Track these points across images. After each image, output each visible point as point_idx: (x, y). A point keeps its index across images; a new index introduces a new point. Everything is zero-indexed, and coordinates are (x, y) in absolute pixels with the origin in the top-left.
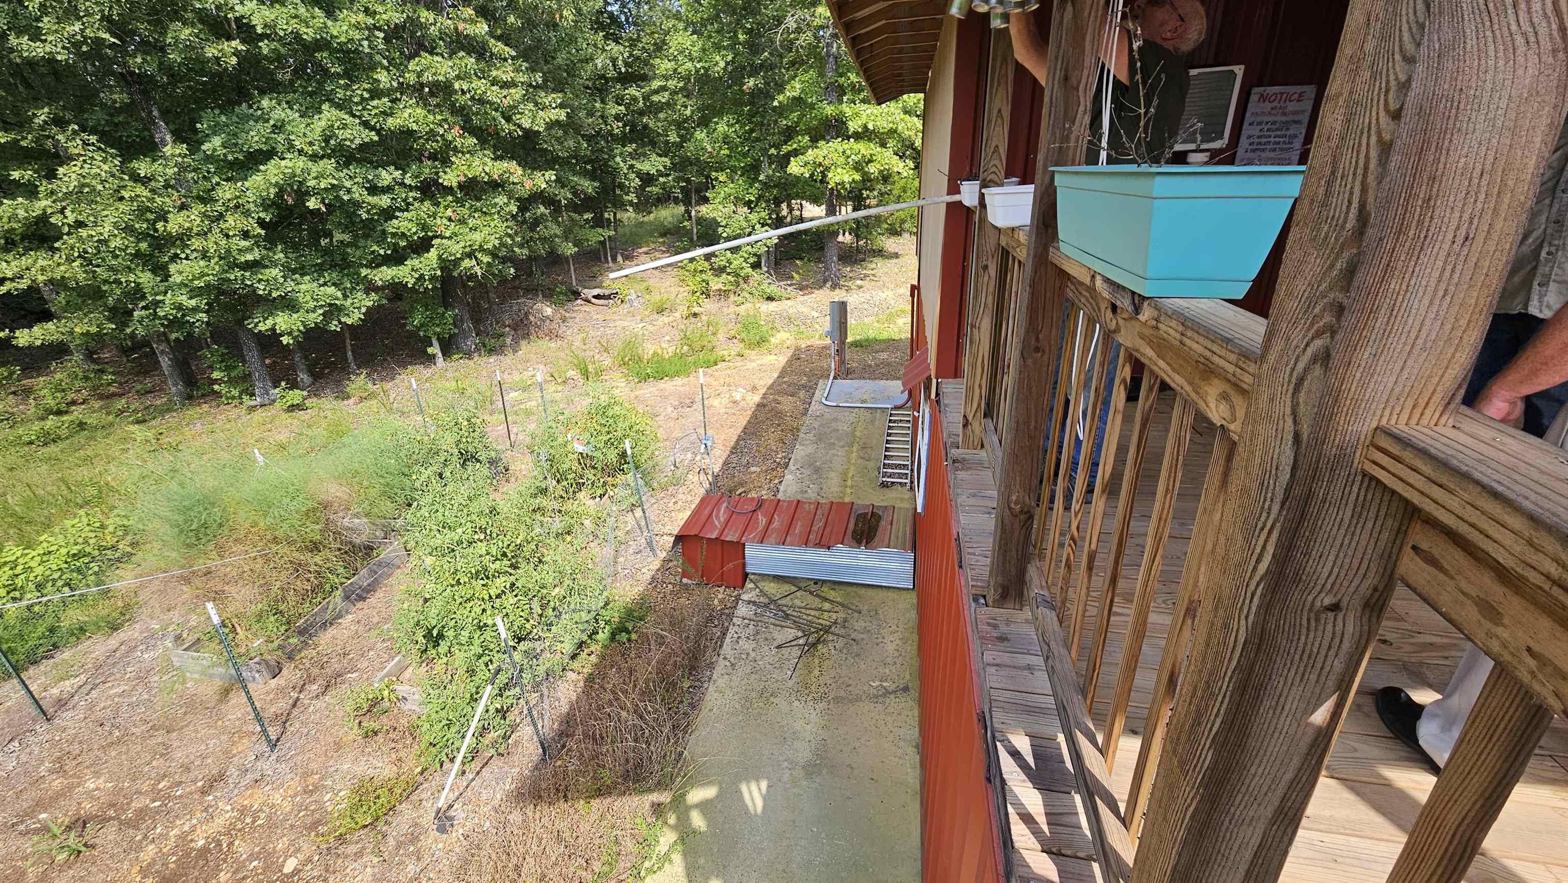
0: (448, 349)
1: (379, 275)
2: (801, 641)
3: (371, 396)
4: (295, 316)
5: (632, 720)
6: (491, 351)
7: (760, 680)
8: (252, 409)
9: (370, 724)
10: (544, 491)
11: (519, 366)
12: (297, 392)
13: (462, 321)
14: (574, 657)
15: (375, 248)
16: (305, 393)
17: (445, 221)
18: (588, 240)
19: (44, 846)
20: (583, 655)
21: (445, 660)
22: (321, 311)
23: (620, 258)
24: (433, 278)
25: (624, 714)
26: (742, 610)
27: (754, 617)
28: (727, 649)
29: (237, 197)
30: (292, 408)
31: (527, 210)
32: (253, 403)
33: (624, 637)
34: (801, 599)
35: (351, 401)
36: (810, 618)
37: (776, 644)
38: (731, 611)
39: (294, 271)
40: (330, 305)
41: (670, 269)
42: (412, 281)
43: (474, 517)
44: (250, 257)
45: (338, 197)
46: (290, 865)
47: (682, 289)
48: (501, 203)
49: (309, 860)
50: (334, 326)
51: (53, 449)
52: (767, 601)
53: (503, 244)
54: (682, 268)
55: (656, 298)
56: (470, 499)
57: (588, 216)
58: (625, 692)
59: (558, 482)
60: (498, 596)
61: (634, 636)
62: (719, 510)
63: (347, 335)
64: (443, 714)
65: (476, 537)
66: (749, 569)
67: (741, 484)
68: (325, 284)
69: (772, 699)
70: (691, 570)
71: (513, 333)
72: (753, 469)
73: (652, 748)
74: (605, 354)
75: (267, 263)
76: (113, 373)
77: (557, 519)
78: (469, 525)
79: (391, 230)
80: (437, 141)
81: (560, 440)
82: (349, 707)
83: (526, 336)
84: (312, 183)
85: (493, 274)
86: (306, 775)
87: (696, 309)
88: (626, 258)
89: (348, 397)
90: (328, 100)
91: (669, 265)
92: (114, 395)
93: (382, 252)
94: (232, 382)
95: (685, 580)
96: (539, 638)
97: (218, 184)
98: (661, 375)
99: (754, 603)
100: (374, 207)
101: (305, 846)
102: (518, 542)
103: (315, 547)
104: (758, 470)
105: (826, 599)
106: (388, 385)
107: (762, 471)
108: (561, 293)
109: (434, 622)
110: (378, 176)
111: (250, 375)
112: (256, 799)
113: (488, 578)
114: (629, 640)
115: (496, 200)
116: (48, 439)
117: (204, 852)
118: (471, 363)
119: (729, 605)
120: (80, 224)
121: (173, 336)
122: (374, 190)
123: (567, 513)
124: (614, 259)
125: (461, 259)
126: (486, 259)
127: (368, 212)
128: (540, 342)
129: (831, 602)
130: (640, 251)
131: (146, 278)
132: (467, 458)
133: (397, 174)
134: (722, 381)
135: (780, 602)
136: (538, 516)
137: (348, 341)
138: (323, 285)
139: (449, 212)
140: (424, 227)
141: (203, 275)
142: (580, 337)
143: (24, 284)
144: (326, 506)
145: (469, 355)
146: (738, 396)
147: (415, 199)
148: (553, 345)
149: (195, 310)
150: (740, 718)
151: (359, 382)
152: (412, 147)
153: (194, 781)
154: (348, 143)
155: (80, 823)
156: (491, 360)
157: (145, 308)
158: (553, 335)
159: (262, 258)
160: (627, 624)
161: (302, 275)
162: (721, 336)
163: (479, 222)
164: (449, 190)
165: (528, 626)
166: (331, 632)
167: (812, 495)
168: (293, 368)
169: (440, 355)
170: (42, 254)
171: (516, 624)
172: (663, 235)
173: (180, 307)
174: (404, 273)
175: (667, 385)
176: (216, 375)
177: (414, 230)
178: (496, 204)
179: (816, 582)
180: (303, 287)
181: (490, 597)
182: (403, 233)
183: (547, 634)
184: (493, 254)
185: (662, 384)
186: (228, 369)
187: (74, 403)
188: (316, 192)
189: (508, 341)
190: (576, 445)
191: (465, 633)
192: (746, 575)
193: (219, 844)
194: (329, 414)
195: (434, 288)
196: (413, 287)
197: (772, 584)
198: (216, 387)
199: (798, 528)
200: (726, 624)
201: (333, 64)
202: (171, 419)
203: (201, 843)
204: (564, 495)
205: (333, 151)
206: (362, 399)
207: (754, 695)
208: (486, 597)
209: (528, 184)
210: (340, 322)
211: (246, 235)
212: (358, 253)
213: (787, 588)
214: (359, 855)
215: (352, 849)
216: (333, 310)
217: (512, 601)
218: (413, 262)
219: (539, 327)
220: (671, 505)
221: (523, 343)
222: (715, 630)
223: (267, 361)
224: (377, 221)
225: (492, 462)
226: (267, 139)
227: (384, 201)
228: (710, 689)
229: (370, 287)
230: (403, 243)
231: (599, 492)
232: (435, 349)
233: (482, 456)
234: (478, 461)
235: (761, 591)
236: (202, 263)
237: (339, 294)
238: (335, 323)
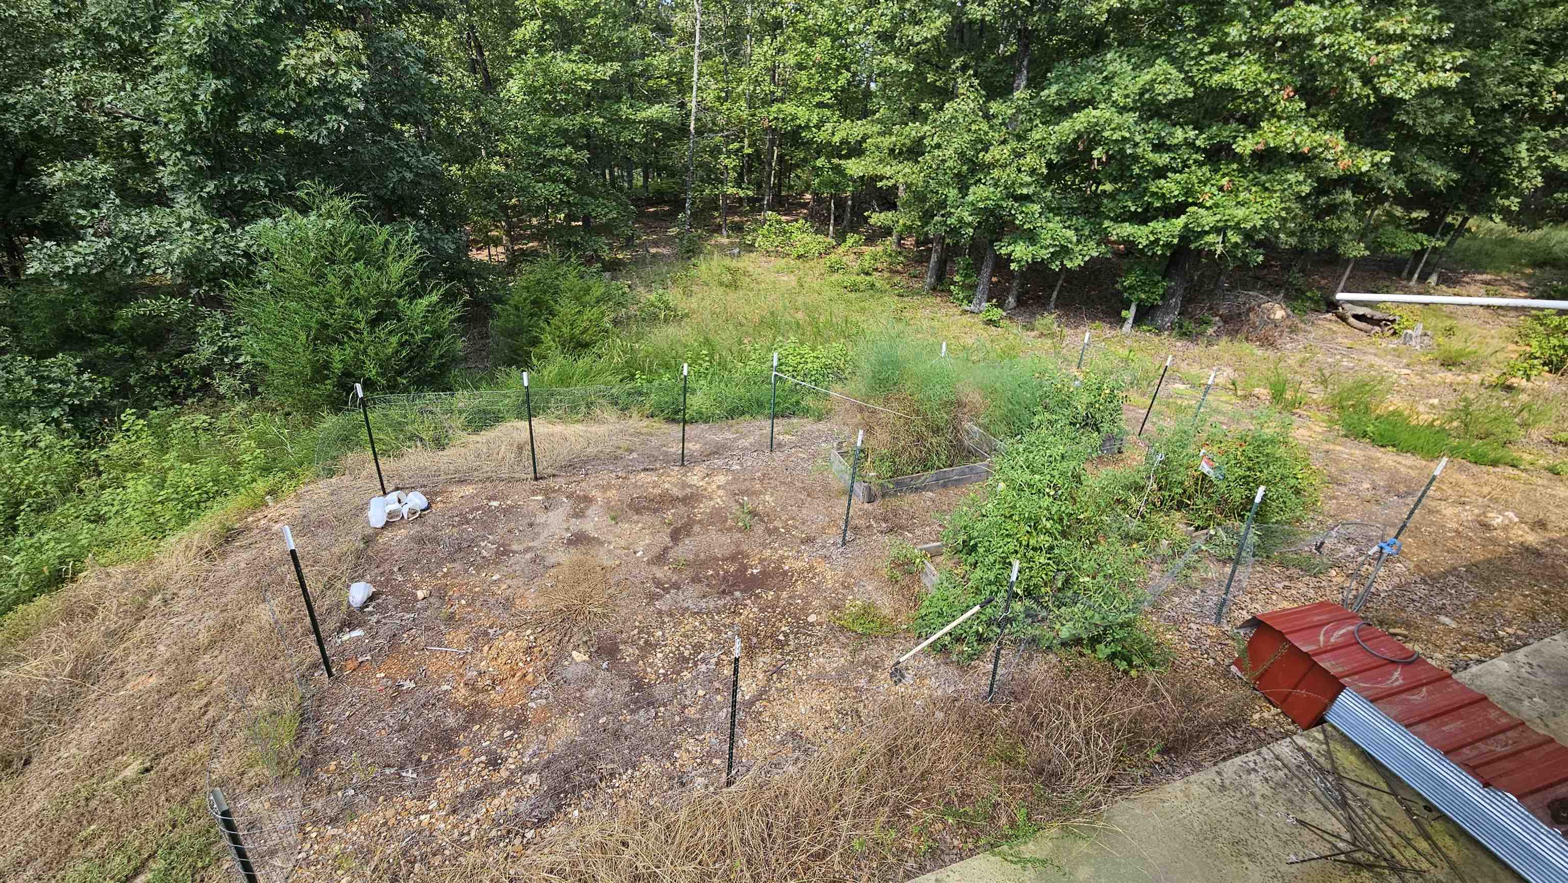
0: (1144, 316)
1: (1118, 231)
2: (1341, 845)
3: (1052, 335)
4: (1031, 248)
5: (1077, 737)
6: (1184, 334)
7: (1247, 830)
8: (965, 312)
9: (897, 573)
10: (1138, 489)
11: (1204, 360)
12: (1000, 311)
13: (1173, 296)
14: (1064, 644)
15: (1130, 203)
16: (1004, 314)
17: (1214, 190)
18: (1393, 245)
19: (738, 513)
20: (1074, 650)
21: (968, 568)
22: (1052, 250)
23: (1433, 279)
24: (1168, 245)
25: (1073, 725)
26: (1284, 748)
27: (1294, 769)
28: (1231, 767)
29: (1044, 139)
30: (990, 322)
31: (1326, 192)
32: (968, 308)
33: (1123, 665)
34: (1382, 803)
35: (1033, 334)
36: (1379, 834)
37: (1300, 816)
38: (1268, 739)
39: (1051, 210)
40: (1062, 246)
41: (1513, 314)
42: (1145, 242)
43: (1055, 473)
44: (1025, 191)
45: (1122, 151)
46: (812, 618)
47: (1513, 347)
48: (1294, 180)
49: (821, 624)
50: (1055, 266)
51: (853, 296)
52: (1329, 767)
53: (1266, 227)
54: (1537, 318)
55: (1455, 345)
56: (1063, 457)
57: (1423, 214)
58: (1087, 709)
59: (1160, 489)
60: (1034, 549)
61: (1133, 673)
62: (1337, 628)
63: (1063, 277)
64: (942, 603)
65: (1047, 490)
66: (1331, 717)
67: (1407, 625)
68: (1069, 227)
69: (1246, 859)
70: (1248, 664)
71: (1220, 324)
72: (1443, 619)
73: (1078, 774)
74: (1321, 387)
75: (1035, 198)
76: (905, 257)
77: (1136, 522)
78: (1048, 477)
79: (1154, 189)
80: (1257, 103)
81: (1191, 450)
82: (894, 552)
83: (1233, 334)
84: (1106, 134)
85: (1235, 257)
86: (849, 575)
87: (1517, 381)
88: (1444, 280)
89: (1033, 330)
90: (1165, 54)
91: (1515, 308)
92: (897, 272)
93: (1133, 209)
94: (963, 287)
95: (1234, 669)
96: (1046, 608)
97: (1036, 126)
98: (1383, 441)
99: (1307, 755)
100: (1150, 163)
101: (824, 615)
102: (1082, 516)
103: (937, 431)
104: (1454, 625)
105: (1427, 837)
106: (1066, 331)
107: (1458, 631)
108: (1310, 298)
109: (976, 534)
110: (1171, 134)
111: (976, 286)
112: (822, 567)
113: (1036, 529)
114: (1126, 672)
115: (1289, 176)
116: (854, 288)
117: (785, 573)
118: (1156, 339)
119: (1271, 731)
120: (938, 146)
121: (948, 241)
122: (1160, 147)
123: (1149, 521)
124: (1423, 278)
125: (1207, 233)
126: (1235, 238)
127: (1141, 168)
128: (1246, 345)
129: (1434, 845)
130: (1478, 277)
131: (953, 193)
132: (1090, 423)
133: (1192, 134)
134: (1486, 490)
135: (1348, 783)
136: (1118, 508)
137: (1060, 282)
138: (1065, 227)
139: (1224, 181)
140: (1188, 192)
141: (988, 198)
142: (1299, 356)
143: (890, 183)
144: (960, 404)
145: (1160, 330)
146: (1497, 520)
147: (1195, 161)
148: (1260, 353)
149: (969, 225)
150: (1190, 838)
151: (1048, 320)
152: (1224, 107)
153: (802, 532)
154: (1160, 98)
155: (753, 513)
156: (1179, 344)
157: (943, 216)
158: (1267, 342)
159: (1033, 194)
160: (1134, 658)
161: (1055, 215)
162: (1536, 434)
163: (1251, 197)
164: (1238, 158)
165: (1043, 590)
166: (912, 497)
167: (1527, 709)
168: (1008, 291)
169: (1131, 321)
170: (910, 164)
171: (1034, 581)
172: (1535, 265)
173: (960, 220)
174: (1141, 234)
175: (1388, 458)
176: (957, 278)
177: (1176, 193)
178: (1286, 181)
179: (1429, 807)
180: (1050, 225)
181: (1028, 545)
182: (1163, 194)
183: (1055, 609)
184: (1248, 235)
185: (1378, 453)
186: (966, 276)
187: (876, 270)
188: (1106, 142)
189: (1210, 331)
190: (1203, 463)
191: (991, 558)
192: (1320, 721)
193: (792, 576)
194: (1011, 337)
195: (1163, 255)
196: (1143, 249)
197: (1352, 758)
198: (952, 287)
199: (1452, 726)
200: (1250, 746)
201: (1190, 17)
202: (917, 300)
203: (787, 568)
204: (1158, 504)
205: (1143, 104)
206: (1042, 335)
207: (1226, 834)
208: (1024, 543)
209: (1345, 162)
210: (1062, 262)
211: (1033, 172)
212: (1111, 205)
213: (1372, 777)
214: (844, 646)
215: (842, 639)
216: (1064, 251)
217: (1042, 560)
218: (1157, 225)
219: (1255, 328)
220: (1280, 586)
221: (1225, 339)
222: (1230, 739)
223: (994, 279)
224: (1146, 178)
225: (1111, 438)
226: (1093, 89)
227: (1163, 159)
228: (1178, 784)
229: (1104, 240)
230: (1157, 204)
231: (1199, 523)
232: (1130, 314)
233: (1105, 427)
234: (1098, 430)
235: (1329, 751)
236: (992, 189)
237: (1074, 239)
238: (1058, 263)
